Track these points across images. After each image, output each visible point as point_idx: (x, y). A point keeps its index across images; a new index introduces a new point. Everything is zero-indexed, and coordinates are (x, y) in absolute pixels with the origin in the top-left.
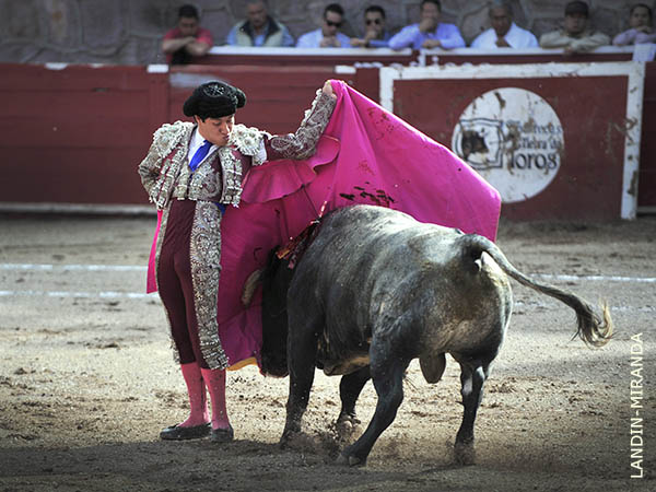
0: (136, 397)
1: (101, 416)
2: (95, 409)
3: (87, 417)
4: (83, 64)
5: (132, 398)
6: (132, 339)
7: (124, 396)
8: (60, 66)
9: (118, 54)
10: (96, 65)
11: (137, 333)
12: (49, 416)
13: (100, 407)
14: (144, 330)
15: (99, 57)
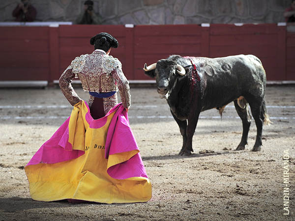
0: (274, 159)
1: (260, 168)
2: (257, 165)
3: (254, 168)
4: (250, 23)
5: (272, 160)
6: (271, 136)
7: (269, 159)
8: (240, 24)
9: (265, 19)
10: (256, 24)
11: (273, 133)
12: (238, 167)
13: (259, 164)
14: (276, 132)
15: (256, 20)
